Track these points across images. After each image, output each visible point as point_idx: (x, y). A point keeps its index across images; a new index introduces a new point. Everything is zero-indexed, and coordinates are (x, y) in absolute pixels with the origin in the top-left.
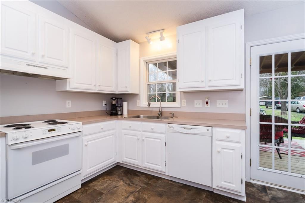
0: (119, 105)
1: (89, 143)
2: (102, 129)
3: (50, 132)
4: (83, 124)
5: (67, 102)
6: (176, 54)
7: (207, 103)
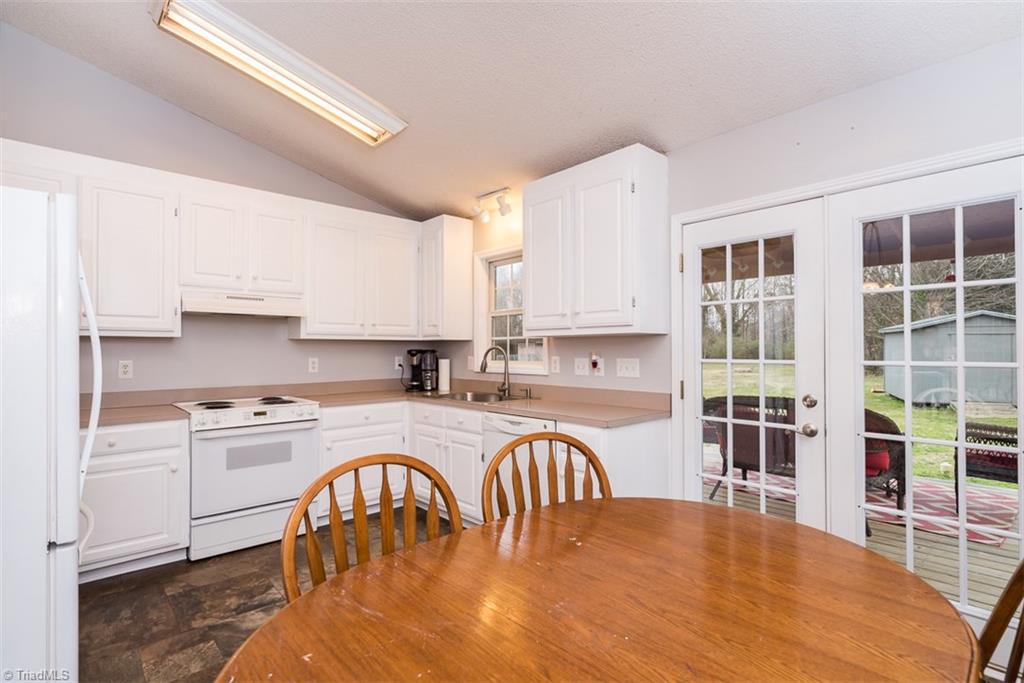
0: (429, 368)
1: (336, 444)
2: (367, 418)
3: (257, 417)
4: (320, 406)
5: (311, 360)
6: (521, 248)
7: (595, 364)
